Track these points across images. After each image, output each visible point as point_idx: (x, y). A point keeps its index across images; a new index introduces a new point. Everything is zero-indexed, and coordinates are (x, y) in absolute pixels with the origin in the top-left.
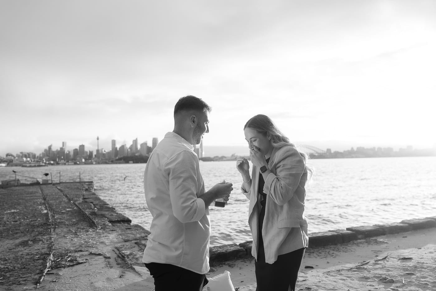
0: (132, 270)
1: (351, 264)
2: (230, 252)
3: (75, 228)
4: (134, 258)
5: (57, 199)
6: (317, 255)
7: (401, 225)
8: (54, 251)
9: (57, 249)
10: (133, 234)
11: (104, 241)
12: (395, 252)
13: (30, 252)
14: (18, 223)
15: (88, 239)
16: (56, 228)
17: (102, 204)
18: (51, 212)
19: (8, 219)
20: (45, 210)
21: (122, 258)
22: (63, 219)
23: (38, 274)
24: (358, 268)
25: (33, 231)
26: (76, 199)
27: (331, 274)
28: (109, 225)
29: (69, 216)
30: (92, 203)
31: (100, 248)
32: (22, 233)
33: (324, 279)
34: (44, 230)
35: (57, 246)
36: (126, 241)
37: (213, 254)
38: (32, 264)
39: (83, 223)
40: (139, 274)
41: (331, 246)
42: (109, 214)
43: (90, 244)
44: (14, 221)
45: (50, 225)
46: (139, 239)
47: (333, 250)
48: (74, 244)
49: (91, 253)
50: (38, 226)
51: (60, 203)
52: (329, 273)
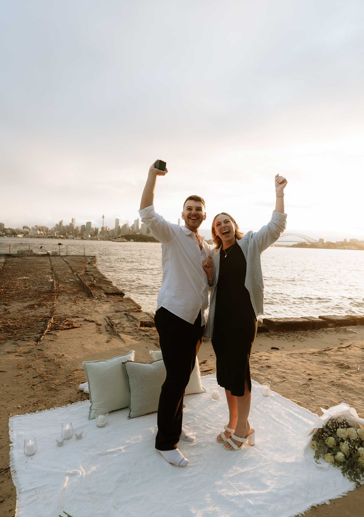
0: (118, 337)
1: (315, 349)
3: (75, 297)
4: (122, 327)
5: (63, 270)
6: (286, 339)
8: (55, 315)
9: (57, 314)
10: (124, 306)
11: (98, 310)
12: (360, 342)
13: (35, 314)
14: (28, 288)
15: (85, 308)
16: (59, 295)
17: (101, 277)
18: (56, 281)
19: (20, 284)
20: (51, 279)
21: (111, 326)
22: (65, 289)
23: (39, 333)
24: (320, 353)
25: (40, 296)
26: (79, 271)
27: (294, 356)
28: (104, 296)
29: (71, 286)
30: (92, 275)
31: (93, 316)
32: (30, 297)
33: (286, 360)
34: (49, 296)
35: (57, 312)
36: (117, 312)
38: (36, 325)
39: (82, 293)
40: (123, 341)
41: (301, 332)
42: (106, 287)
43: (87, 312)
44: (24, 286)
45: (54, 292)
46: (128, 311)
47: (302, 335)
48: (72, 311)
49: (86, 320)
50: (44, 293)
51: (65, 274)
52: (291, 355)
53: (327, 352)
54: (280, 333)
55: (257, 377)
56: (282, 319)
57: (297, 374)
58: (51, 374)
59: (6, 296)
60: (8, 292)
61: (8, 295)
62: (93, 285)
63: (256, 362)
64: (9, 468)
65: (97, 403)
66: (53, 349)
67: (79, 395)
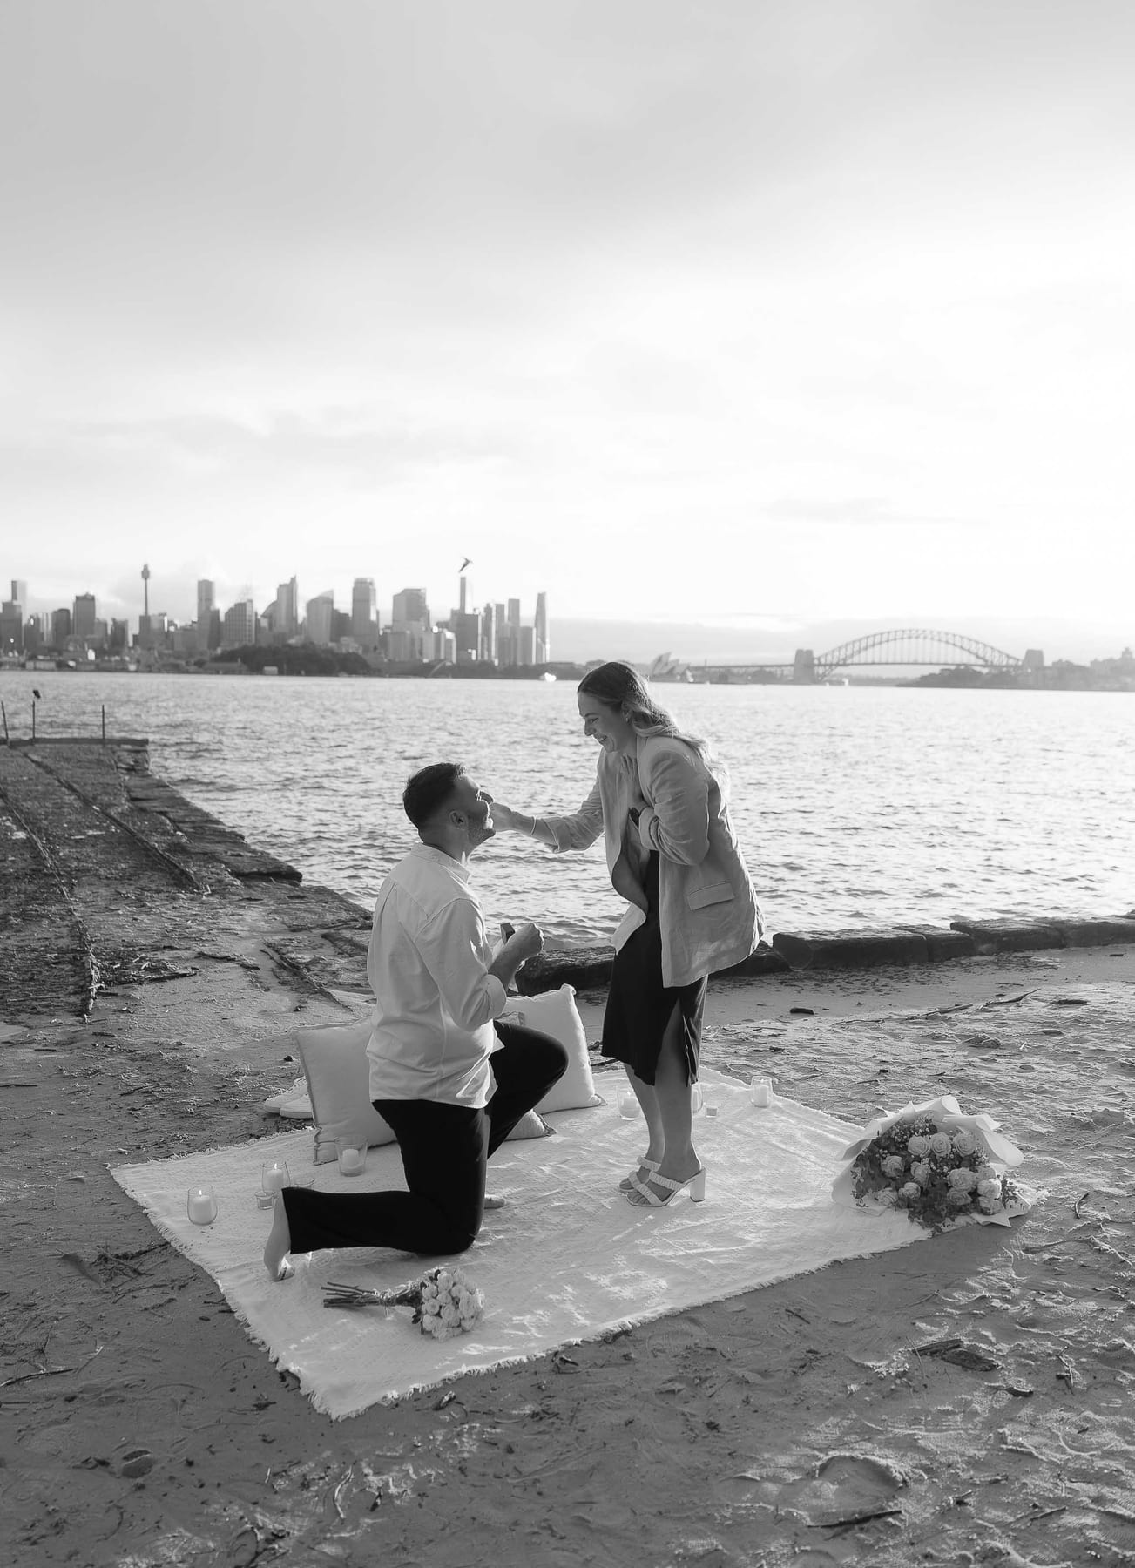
0: (325, 999)
1: (918, 1008)
2: (594, 965)
3: (133, 887)
4: (327, 971)
5: (45, 795)
6: (839, 988)
7: (1123, 921)
8: (93, 945)
9: (100, 940)
10: (315, 913)
11: (232, 926)
12: (1055, 988)
13: (26, 943)
15: (183, 920)
16: (73, 885)
17: (199, 818)
18: (41, 839)
20: (18, 830)
21: (290, 971)
22: (86, 862)
23: (75, 993)
24: (929, 1018)
25: (8, 890)
26: (105, 799)
27: (851, 1027)
28: (235, 883)
29: (101, 853)
30: (164, 813)
31: (222, 944)
33: (828, 1036)
34: (41, 887)
35: (96, 934)
36: (295, 930)
37: (547, 970)
38: (48, 973)
39: (153, 876)
40: (343, 1006)
41: (887, 968)
42: (229, 853)
43: (192, 934)
45: (52, 875)
46: (334, 925)
47: (891, 978)
48: (145, 930)
49: (201, 955)
50: (17, 878)
51: (58, 811)
52: (845, 1025)
53: (949, 1015)
54: (821, 973)
55: (740, 1071)
56: (832, 933)
57: (851, 1063)
58: (168, 1085)
62: (178, 849)
63: (742, 1042)
64: (167, 1243)
65: (334, 1126)
66: (141, 1031)
67: (271, 1122)
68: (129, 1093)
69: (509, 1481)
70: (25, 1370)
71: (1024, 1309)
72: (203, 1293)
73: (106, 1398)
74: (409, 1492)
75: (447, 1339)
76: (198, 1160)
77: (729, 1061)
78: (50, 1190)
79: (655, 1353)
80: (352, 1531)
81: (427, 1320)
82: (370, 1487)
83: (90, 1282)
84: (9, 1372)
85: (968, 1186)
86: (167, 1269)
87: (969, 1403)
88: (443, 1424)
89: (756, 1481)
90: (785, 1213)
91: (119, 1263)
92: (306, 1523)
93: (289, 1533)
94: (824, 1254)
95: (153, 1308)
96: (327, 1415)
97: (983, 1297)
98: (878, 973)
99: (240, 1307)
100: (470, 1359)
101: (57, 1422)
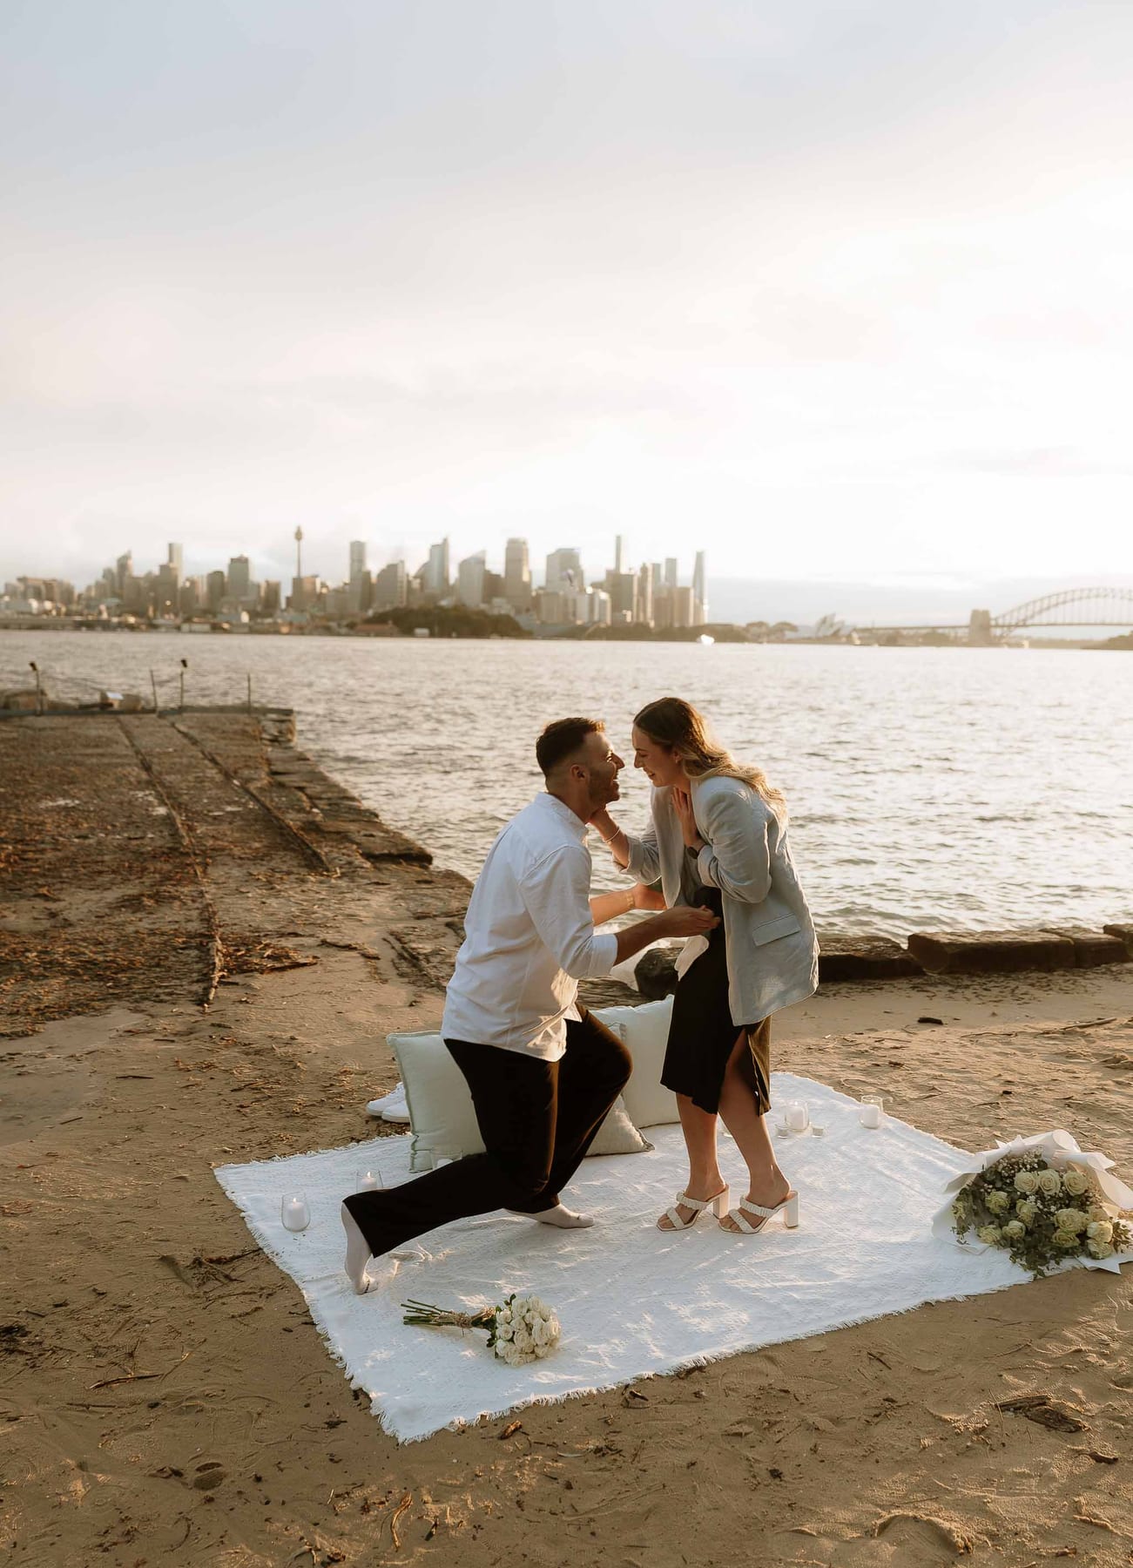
1: (1057, 1021)
3: (264, 868)
4: (446, 963)
5: (187, 769)
6: (975, 995)
8: (221, 930)
9: (228, 925)
10: (441, 899)
11: (358, 912)
13: (156, 926)
14: (92, 841)
15: (310, 904)
16: (207, 864)
17: (336, 795)
18: (181, 815)
19: (58, 827)
20: (159, 806)
21: (410, 962)
22: (222, 840)
23: (198, 981)
24: (1066, 1032)
25: (144, 869)
26: (246, 772)
27: (981, 1041)
28: (365, 865)
29: (237, 831)
30: (301, 789)
31: (346, 931)
32: (114, 872)
33: (954, 1049)
34: (176, 867)
35: (224, 918)
36: (420, 917)
39: (285, 856)
41: (1030, 975)
43: (318, 918)
44: (78, 834)
45: (187, 854)
47: (1032, 985)
48: (272, 915)
49: (324, 943)
50: (154, 857)
51: (199, 785)
52: (975, 1038)
53: (1088, 1031)
54: (958, 978)
55: (854, 1087)
56: (971, 935)
57: (974, 1082)
58: (278, 1082)
59: (34, 870)
60: (30, 855)
61: (38, 867)
62: (312, 827)
63: (862, 1054)
64: (260, 1249)
65: (431, 1134)
66: (258, 1023)
67: (373, 1125)
68: (240, 1089)
69: (564, 1518)
70: (115, 1373)
71: (1121, 1366)
72: (289, 1303)
73: (187, 1407)
74: (464, 1523)
75: (519, 1365)
76: (298, 1161)
77: (844, 1075)
78: (156, 1188)
79: (727, 1391)
80: (405, 1559)
81: (500, 1344)
82: (427, 1515)
83: (183, 1285)
84: (100, 1375)
85: (1078, 1227)
86: (257, 1276)
87: (1046, 1467)
88: (506, 1455)
89: (811, 1535)
90: (880, 1247)
91: (212, 1268)
92: (362, 1548)
93: (344, 1557)
94: (916, 1294)
95: (240, 1316)
96: (394, 1438)
97: (1079, 1351)
98: (1017, 979)
99: (322, 1321)
100: (538, 1387)
101: (139, 1428)
